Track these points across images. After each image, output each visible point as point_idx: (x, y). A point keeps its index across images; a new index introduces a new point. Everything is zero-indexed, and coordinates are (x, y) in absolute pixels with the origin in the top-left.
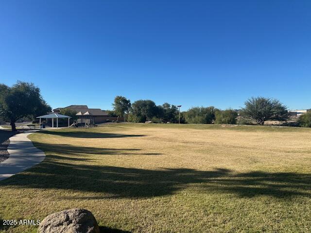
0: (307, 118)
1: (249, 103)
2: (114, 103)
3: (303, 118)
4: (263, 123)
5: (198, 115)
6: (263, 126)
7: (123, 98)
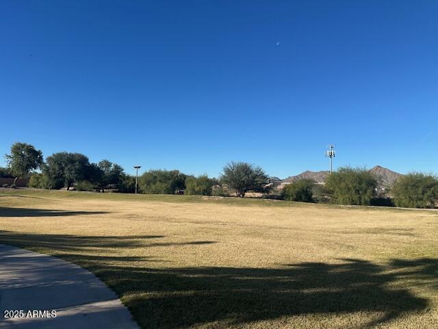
0: (291, 189)
1: (228, 169)
2: (10, 154)
3: (287, 189)
4: (243, 195)
5: (160, 181)
6: (243, 199)
7: (30, 146)
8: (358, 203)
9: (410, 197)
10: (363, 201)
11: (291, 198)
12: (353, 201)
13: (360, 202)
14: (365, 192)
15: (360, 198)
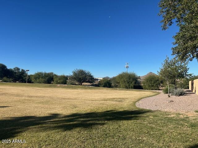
0: (102, 82)
1: (75, 72)
4: (82, 84)
5: (42, 77)
6: (81, 86)
8: (128, 88)
9: (149, 85)
10: (130, 87)
11: (102, 85)
12: (126, 86)
13: (129, 87)
14: (132, 83)
15: (129, 85)
